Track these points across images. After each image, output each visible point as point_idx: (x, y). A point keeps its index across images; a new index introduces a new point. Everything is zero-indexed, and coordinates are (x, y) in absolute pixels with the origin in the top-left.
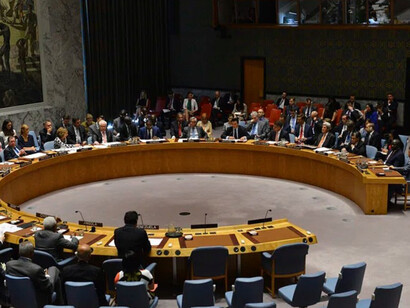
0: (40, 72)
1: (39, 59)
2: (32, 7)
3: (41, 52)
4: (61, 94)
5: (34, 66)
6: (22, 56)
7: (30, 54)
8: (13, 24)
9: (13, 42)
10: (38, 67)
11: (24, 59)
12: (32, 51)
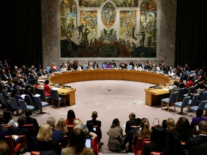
0: (156, 48)
1: (156, 43)
2: (155, 27)
3: (157, 41)
4: (163, 56)
5: (154, 45)
6: (149, 42)
7: (153, 42)
8: (146, 32)
9: (146, 37)
10: (156, 46)
11: (150, 43)
12: (154, 40)
